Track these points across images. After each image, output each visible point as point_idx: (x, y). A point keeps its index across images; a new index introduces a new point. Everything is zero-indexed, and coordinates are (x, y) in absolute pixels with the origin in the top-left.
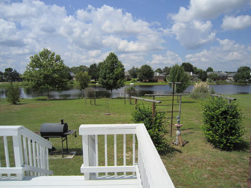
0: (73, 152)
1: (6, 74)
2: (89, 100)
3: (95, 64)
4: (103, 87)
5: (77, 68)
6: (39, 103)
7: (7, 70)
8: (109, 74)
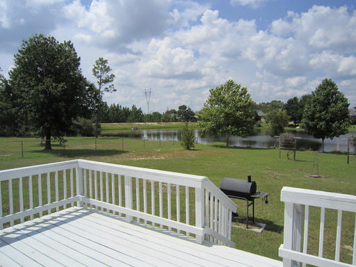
0: (261, 224)
1: (179, 113)
2: (285, 152)
3: (295, 99)
4: (309, 134)
5: (268, 104)
7: (180, 108)
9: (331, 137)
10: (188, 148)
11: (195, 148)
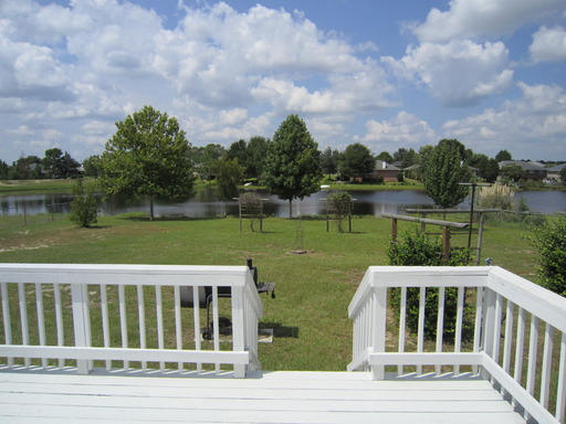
0: (268, 330)
1: (46, 162)
2: (247, 222)
3: (242, 142)
5: (202, 149)
6: (137, 225)
7: (49, 153)
8: (286, 163)
9: (302, 197)
10: (86, 226)
11: (99, 224)
